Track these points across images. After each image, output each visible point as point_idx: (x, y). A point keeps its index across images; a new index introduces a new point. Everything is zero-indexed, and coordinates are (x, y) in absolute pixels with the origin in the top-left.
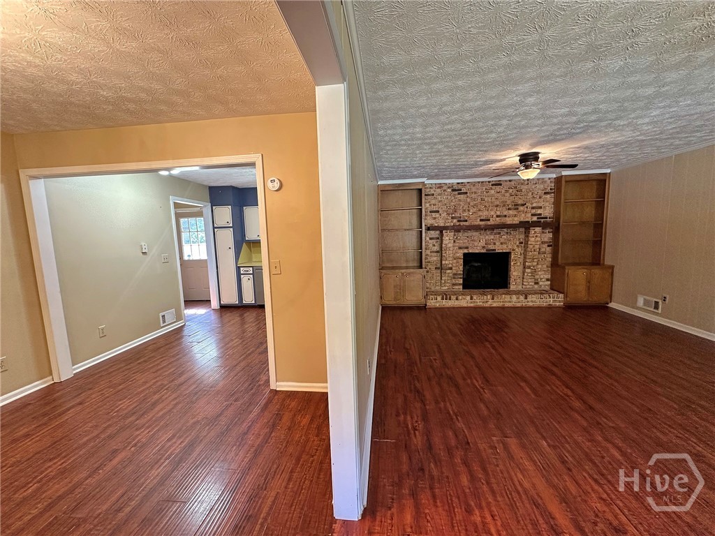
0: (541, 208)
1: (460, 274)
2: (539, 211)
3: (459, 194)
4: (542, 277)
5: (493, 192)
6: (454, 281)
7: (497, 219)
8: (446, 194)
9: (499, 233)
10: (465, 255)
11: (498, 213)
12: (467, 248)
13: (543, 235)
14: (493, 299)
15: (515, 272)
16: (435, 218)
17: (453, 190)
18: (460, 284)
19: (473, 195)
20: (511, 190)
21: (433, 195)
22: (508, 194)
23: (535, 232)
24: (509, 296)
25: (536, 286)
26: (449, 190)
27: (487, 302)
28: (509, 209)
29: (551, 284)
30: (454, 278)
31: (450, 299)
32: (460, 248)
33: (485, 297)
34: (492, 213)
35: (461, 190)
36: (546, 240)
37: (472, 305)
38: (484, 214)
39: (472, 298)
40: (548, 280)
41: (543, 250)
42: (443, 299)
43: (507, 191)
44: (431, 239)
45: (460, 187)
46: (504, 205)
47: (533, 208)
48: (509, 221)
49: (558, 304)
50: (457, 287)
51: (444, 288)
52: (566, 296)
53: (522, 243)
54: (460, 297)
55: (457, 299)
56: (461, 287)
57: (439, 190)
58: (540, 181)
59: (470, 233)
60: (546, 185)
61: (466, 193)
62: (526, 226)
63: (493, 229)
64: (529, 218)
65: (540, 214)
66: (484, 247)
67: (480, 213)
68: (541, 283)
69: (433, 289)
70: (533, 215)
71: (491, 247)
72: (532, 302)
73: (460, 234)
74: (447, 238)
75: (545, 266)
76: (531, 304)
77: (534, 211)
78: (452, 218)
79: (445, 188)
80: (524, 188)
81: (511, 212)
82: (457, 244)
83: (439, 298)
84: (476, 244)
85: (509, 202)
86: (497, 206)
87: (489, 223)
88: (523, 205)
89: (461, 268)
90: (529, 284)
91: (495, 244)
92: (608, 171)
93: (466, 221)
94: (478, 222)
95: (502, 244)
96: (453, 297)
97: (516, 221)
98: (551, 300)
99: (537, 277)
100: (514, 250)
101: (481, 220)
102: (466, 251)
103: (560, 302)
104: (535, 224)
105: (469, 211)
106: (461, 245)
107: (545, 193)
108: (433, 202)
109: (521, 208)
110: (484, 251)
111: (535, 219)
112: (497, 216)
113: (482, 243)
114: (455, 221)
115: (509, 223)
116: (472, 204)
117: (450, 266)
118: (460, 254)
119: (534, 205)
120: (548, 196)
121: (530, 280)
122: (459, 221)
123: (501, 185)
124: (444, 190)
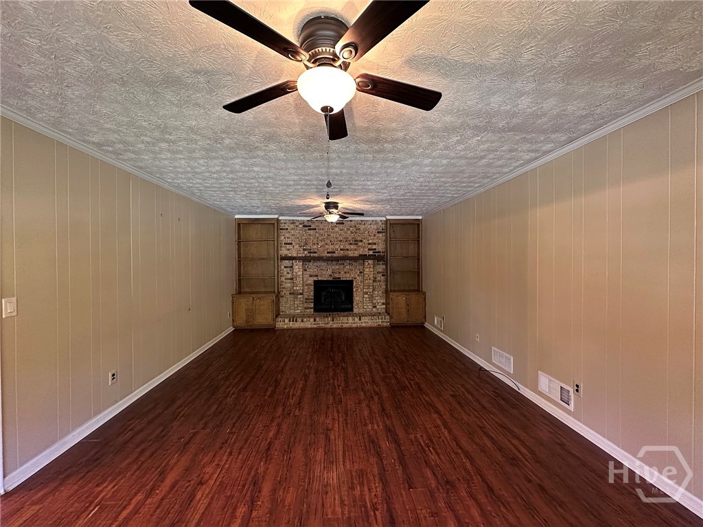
0: (375, 244)
1: (311, 299)
2: (374, 247)
3: (309, 229)
4: (379, 301)
5: (337, 229)
6: (306, 305)
7: (341, 252)
8: (298, 229)
9: (343, 264)
10: (315, 281)
11: (342, 247)
12: (317, 276)
13: (378, 267)
14: (333, 320)
15: (357, 298)
16: (289, 250)
17: (304, 226)
18: (311, 308)
19: (321, 231)
20: (351, 229)
21: (287, 229)
22: (349, 232)
23: (369, 264)
24: (346, 318)
25: (374, 310)
26: (301, 226)
27: (328, 323)
28: (351, 244)
29: (386, 308)
30: (306, 302)
31: (296, 321)
32: (311, 276)
33: (326, 319)
34: (337, 247)
35: (310, 226)
36: (380, 270)
37: (315, 326)
38: (331, 248)
39: (315, 321)
40: (383, 304)
41: (378, 279)
42: (290, 321)
43: (348, 229)
44: (285, 267)
45: (310, 224)
46: (346, 241)
47: (369, 244)
48: (350, 254)
49: (385, 324)
50: (309, 311)
51: (297, 311)
52: (391, 318)
53: (361, 272)
54: (305, 320)
55: (302, 321)
56: (312, 310)
57: (292, 226)
58: (374, 222)
59: (318, 263)
60: (379, 226)
61: (315, 229)
62: (363, 257)
63: (338, 261)
64: (366, 252)
65: (375, 249)
66: (331, 276)
67: (327, 246)
68: (378, 307)
69: (287, 312)
70: (369, 250)
71: (337, 275)
72: (365, 323)
73: (311, 264)
74: (297, 267)
75: (380, 292)
76: (364, 325)
77: (370, 246)
78: (304, 250)
79: (297, 224)
80: (362, 227)
81: (352, 246)
82: (308, 273)
83: (287, 320)
84: (324, 273)
85: (350, 238)
86: (341, 241)
87: (334, 255)
88: (362, 241)
89: (312, 293)
90: (368, 307)
91: (340, 273)
92: (420, 218)
93: (316, 253)
94: (325, 254)
95: (345, 273)
96: (299, 320)
97: (356, 254)
98: (380, 321)
99: (375, 301)
100: (355, 278)
101: (328, 253)
102: (316, 279)
103: (387, 322)
104: (369, 257)
105: (318, 244)
106: (311, 274)
107: (378, 232)
108: (287, 235)
109: (360, 244)
110: (331, 279)
111: (371, 253)
112: (341, 250)
113: (329, 272)
114: (306, 252)
115: (351, 255)
116: (320, 238)
117: (301, 291)
118: (311, 281)
119: (370, 241)
120: (381, 235)
121: (368, 304)
122: (309, 253)
123: (343, 224)
124: (297, 226)
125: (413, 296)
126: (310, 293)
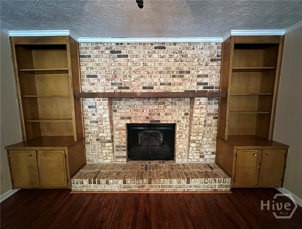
0: (207, 76)
1: (123, 147)
2: (205, 80)
3: (119, 57)
4: (207, 150)
5: (155, 56)
6: (117, 154)
7: (162, 87)
8: (104, 56)
9: (164, 103)
10: (128, 125)
11: (162, 81)
12: (129, 118)
13: (209, 107)
14: (150, 183)
15: (180, 144)
16: (93, 84)
17: (113, 52)
18: (124, 157)
19: (135, 59)
20: (175, 55)
21: (90, 56)
22: (172, 60)
23: (200, 103)
24: (169, 180)
25: (202, 160)
26: (108, 52)
27: (143, 186)
28: (174, 76)
29: (216, 158)
30: (117, 150)
31: (99, 183)
32: (122, 118)
33: (141, 180)
34: (156, 80)
35: (120, 52)
36: (212, 111)
37: (126, 190)
38: (147, 81)
39: (125, 182)
40: (213, 153)
41: (209, 122)
42: (90, 183)
43: (171, 56)
44: (90, 107)
45: (119, 48)
46: (168, 72)
47: (199, 76)
48: (173, 89)
49: (224, 189)
50: (120, 160)
51: (107, 161)
52: (234, 180)
53: (187, 114)
54: (111, 181)
55: (107, 183)
56: (125, 160)
57: (96, 52)
58: (207, 46)
59: (133, 102)
60: (213, 51)
61: (126, 56)
62: (191, 96)
63: (157, 98)
64: (194, 87)
65: (206, 84)
66: (147, 118)
67: (142, 80)
68: (206, 157)
69: (95, 162)
70: (199, 84)
71: (155, 118)
72: (195, 186)
73: (122, 103)
74: (101, 107)
75: (211, 139)
76: (193, 189)
77: (199, 80)
78: (112, 84)
79: (103, 48)
80: (190, 53)
81: (176, 80)
82: (119, 114)
83: (86, 182)
84: (139, 114)
85: (173, 69)
86: (161, 72)
87: (152, 91)
88: (188, 72)
89: (125, 140)
90: (194, 158)
91: (159, 114)
93: (128, 88)
94: (140, 90)
95: (166, 114)
96: (103, 181)
97: (181, 89)
98: (217, 184)
99: (202, 150)
100: (179, 122)
101: (144, 88)
102: (128, 122)
103: (226, 186)
104: (200, 94)
105: (130, 77)
106: (123, 115)
107: (212, 60)
108: (90, 65)
109: (187, 76)
110: (147, 122)
111: (201, 88)
112: (161, 84)
113: (146, 114)
114: (115, 87)
115: (174, 91)
116: (133, 69)
117: (109, 139)
118: (123, 124)
119: (200, 73)
120: (215, 64)
121: (195, 154)
122: (120, 88)
123: (164, 48)
124: (102, 52)
125: (268, 151)
126: (121, 138)
